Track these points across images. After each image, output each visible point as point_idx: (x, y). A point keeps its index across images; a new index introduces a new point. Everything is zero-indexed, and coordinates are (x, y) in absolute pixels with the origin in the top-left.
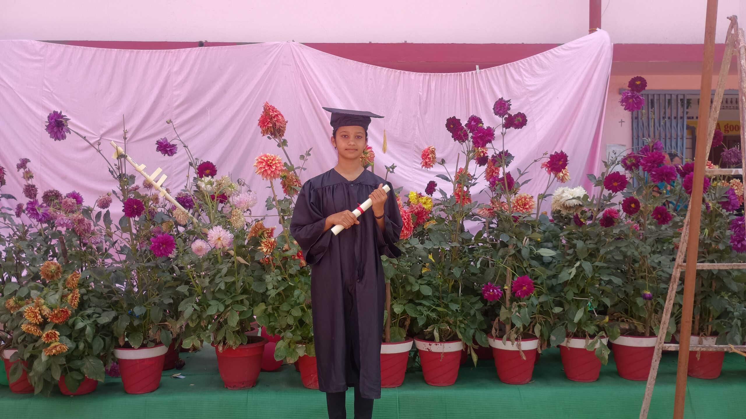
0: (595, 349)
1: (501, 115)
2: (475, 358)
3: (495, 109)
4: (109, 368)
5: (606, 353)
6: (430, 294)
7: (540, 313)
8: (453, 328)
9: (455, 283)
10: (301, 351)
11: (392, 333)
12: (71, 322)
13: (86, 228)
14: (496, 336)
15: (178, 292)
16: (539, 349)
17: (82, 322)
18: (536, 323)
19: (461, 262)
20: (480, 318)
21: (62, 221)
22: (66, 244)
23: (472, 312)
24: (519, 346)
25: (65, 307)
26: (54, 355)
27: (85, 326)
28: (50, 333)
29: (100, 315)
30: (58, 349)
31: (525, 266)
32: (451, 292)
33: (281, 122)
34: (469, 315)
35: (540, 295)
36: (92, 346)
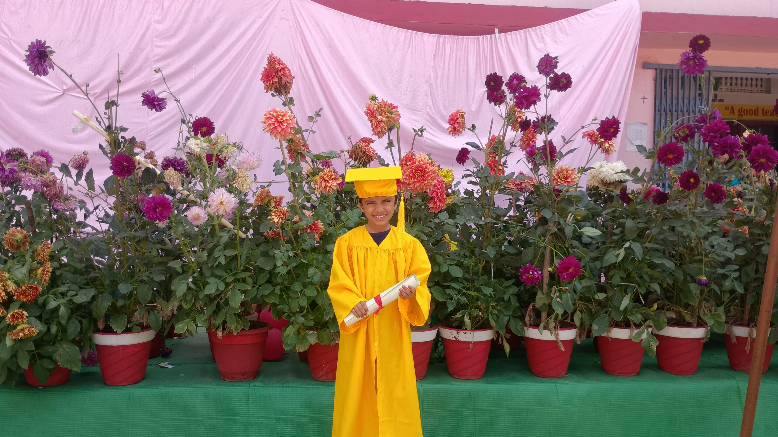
0: (642, 340)
1: (547, 74)
2: (507, 348)
3: (540, 67)
4: (86, 356)
5: (654, 345)
6: (460, 275)
7: (581, 299)
8: (485, 314)
9: (486, 264)
10: (312, 338)
12: (41, 300)
13: (58, 191)
14: (531, 324)
15: (170, 268)
16: (578, 339)
17: (55, 300)
18: (575, 311)
19: (494, 240)
20: (515, 303)
21: (29, 182)
22: (34, 211)
23: (506, 297)
24: (557, 335)
25: (34, 282)
26: (21, 339)
27: (59, 306)
28: (17, 313)
29: (77, 292)
30: (26, 332)
31: (567, 246)
32: (482, 275)
33: (287, 77)
34: (503, 300)
35: (582, 279)
36: (66, 330)
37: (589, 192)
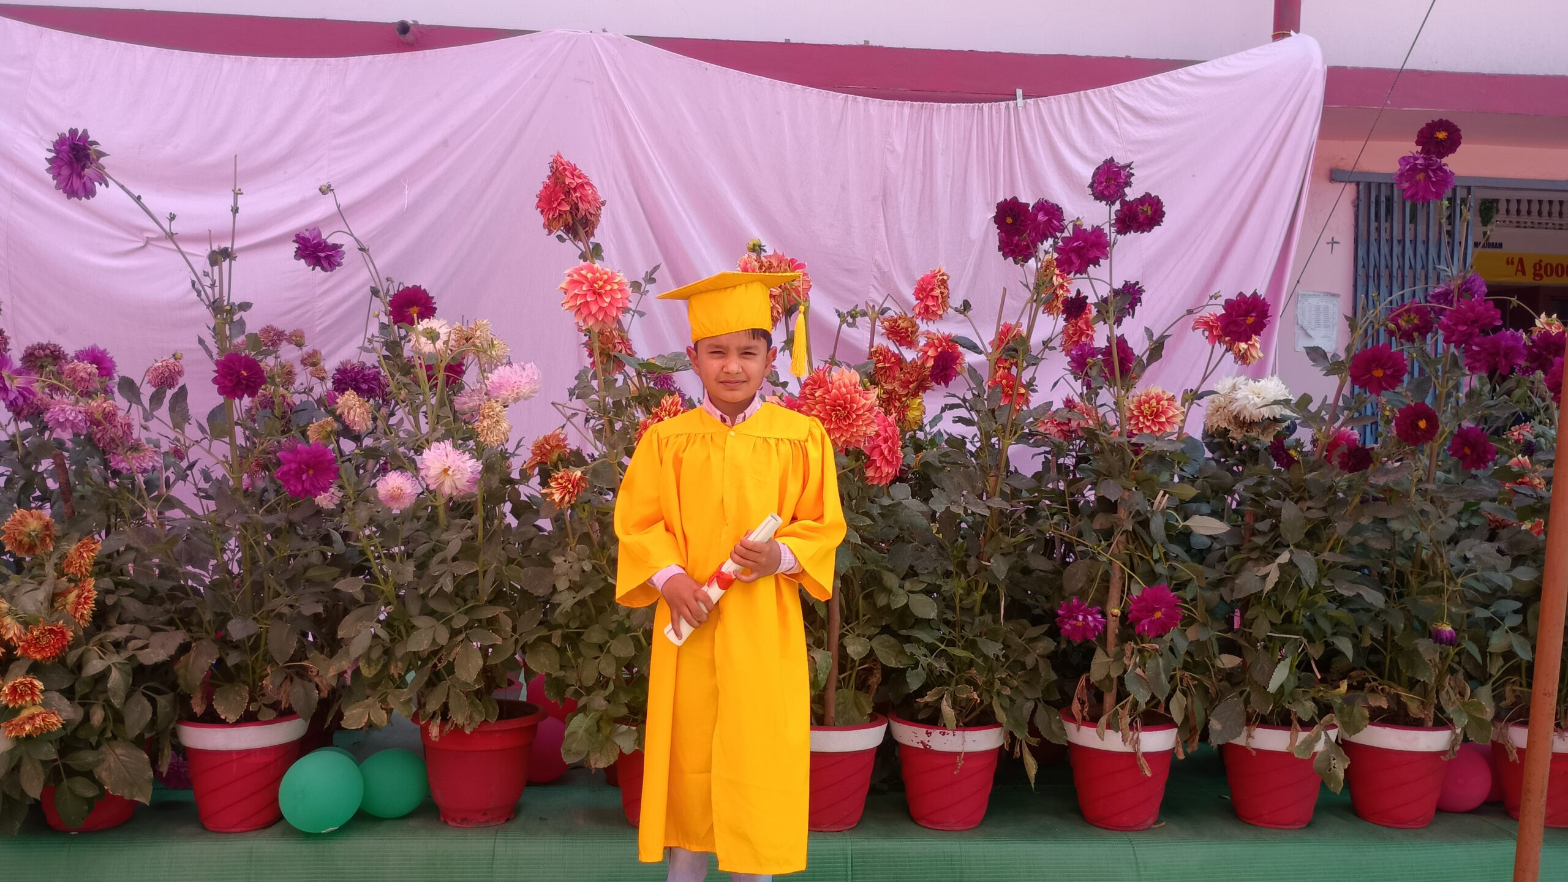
0: (1315, 754)
1: (1109, 199)
2: (1032, 766)
3: (1095, 185)
4: (164, 769)
5: (1340, 767)
6: (933, 615)
7: (1186, 667)
8: (985, 697)
9: (991, 591)
10: (626, 741)
11: (839, 704)
12: (72, 657)
13: (120, 433)
14: (1084, 719)
15: (337, 593)
16: (1180, 749)
17: (101, 658)
18: (1174, 691)
19: (1007, 542)
20: (1047, 673)
21: (62, 415)
22: (71, 470)
23: (1030, 661)
24: (1137, 741)
25: (58, 620)
26: (29, 737)
27: (108, 670)
28: (21, 683)
29: (146, 642)
30: (38, 722)
31: (1156, 556)
32: (982, 613)
33: (589, 202)
34: (1023, 666)
35: (1190, 624)
36: (123, 717)
37: (1207, 440)
